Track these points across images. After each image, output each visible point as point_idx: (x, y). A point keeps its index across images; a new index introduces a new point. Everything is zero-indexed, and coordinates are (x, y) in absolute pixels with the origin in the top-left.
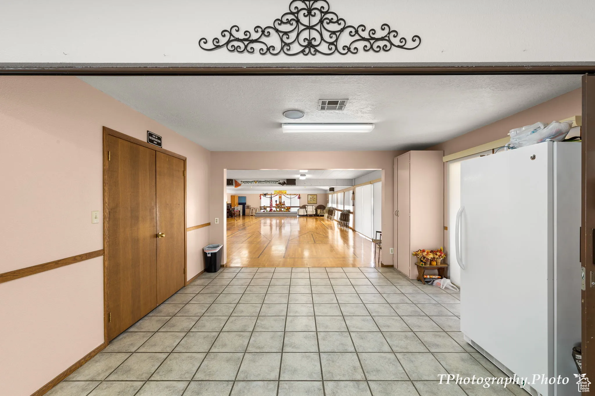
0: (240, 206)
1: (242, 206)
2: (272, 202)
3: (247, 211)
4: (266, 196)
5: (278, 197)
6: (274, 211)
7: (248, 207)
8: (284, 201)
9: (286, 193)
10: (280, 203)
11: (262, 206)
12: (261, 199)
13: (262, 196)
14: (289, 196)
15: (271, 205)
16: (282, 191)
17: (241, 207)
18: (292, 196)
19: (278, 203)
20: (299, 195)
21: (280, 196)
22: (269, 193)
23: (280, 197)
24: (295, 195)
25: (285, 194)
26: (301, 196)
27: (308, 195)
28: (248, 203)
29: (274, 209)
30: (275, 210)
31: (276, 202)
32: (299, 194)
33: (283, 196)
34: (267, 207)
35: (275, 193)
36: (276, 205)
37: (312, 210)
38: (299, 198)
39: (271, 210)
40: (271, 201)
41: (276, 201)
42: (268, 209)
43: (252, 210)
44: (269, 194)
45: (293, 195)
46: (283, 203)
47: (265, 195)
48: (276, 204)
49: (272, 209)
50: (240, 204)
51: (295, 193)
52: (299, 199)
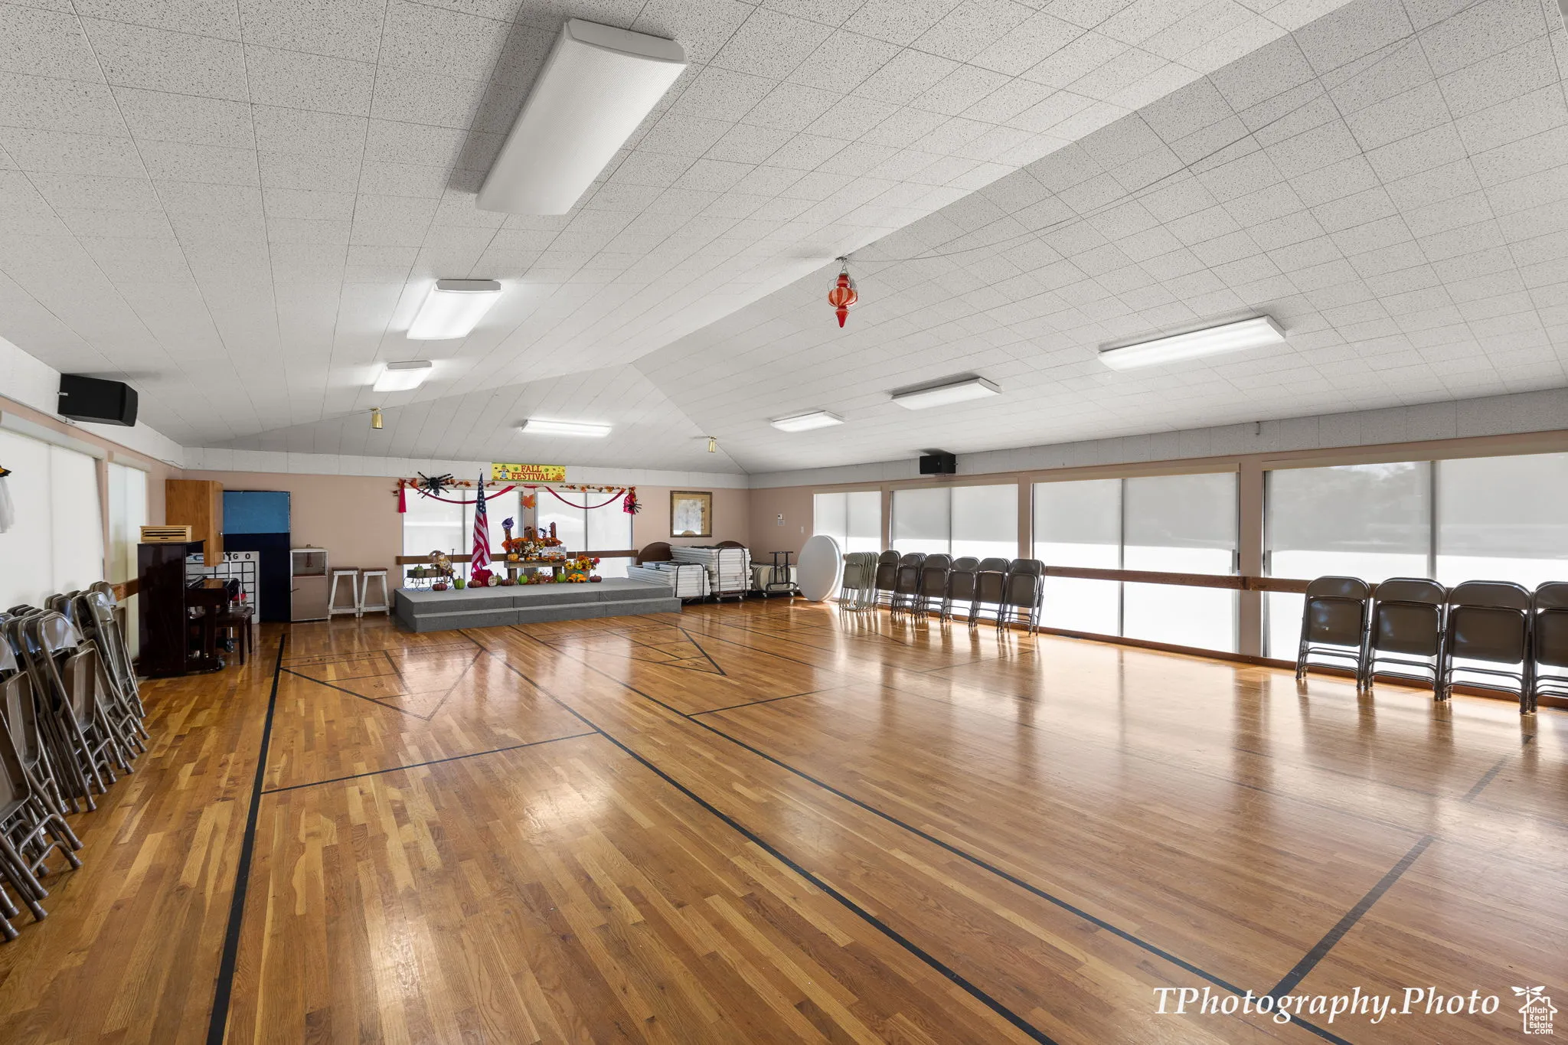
0: (242, 556)
1: (255, 556)
2: (484, 530)
3: (303, 591)
4: (442, 494)
5: (513, 497)
6: (502, 583)
7: (313, 564)
8: (553, 526)
9: (559, 479)
10: (530, 532)
11: (406, 554)
12: (402, 508)
13: (410, 493)
14: (577, 498)
15: (481, 546)
16: (542, 468)
17: (249, 567)
18: (595, 499)
19: (516, 533)
20: (632, 496)
21: (528, 493)
22: (467, 471)
23: (527, 503)
24: (610, 489)
25: (554, 486)
26: (640, 499)
27: (672, 493)
28: (305, 537)
29: (499, 569)
30: (505, 577)
31: (508, 532)
32: (632, 489)
33: (543, 497)
34: (454, 559)
35: (499, 475)
36: (509, 543)
37: (738, 569)
38: (631, 506)
39: (482, 578)
40: (481, 520)
41: (508, 523)
42: (464, 572)
43: (345, 581)
44: (457, 478)
45: (600, 490)
46: (549, 535)
47: (435, 484)
48: (508, 537)
49: (489, 573)
50: (233, 543)
51: (610, 483)
52: (628, 515)
